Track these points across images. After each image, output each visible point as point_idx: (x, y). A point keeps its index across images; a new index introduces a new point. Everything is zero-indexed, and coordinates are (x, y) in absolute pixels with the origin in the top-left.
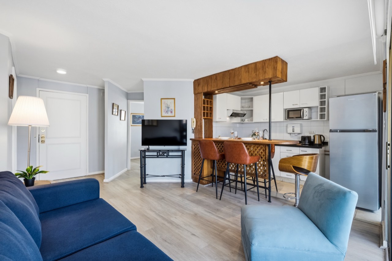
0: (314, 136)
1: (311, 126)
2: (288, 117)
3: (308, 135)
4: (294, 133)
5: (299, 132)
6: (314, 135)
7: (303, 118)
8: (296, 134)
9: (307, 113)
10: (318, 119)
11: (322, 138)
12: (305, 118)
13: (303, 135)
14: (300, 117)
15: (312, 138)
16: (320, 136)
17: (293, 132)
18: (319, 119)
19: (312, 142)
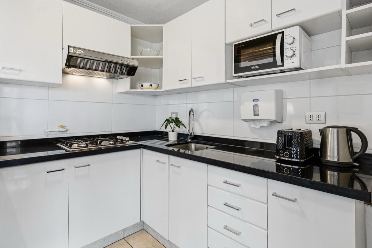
0: (323, 133)
1: (310, 97)
2: (237, 70)
3: (304, 127)
4: (260, 120)
5: (273, 118)
6: (322, 127)
7: (283, 65)
8: (265, 124)
9: (297, 44)
10: (339, 62)
11: (356, 139)
12: (289, 64)
13: (285, 127)
14: (274, 64)
15: (317, 138)
16: (349, 131)
17: (255, 115)
18: (343, 64)
19: (317, 150)
